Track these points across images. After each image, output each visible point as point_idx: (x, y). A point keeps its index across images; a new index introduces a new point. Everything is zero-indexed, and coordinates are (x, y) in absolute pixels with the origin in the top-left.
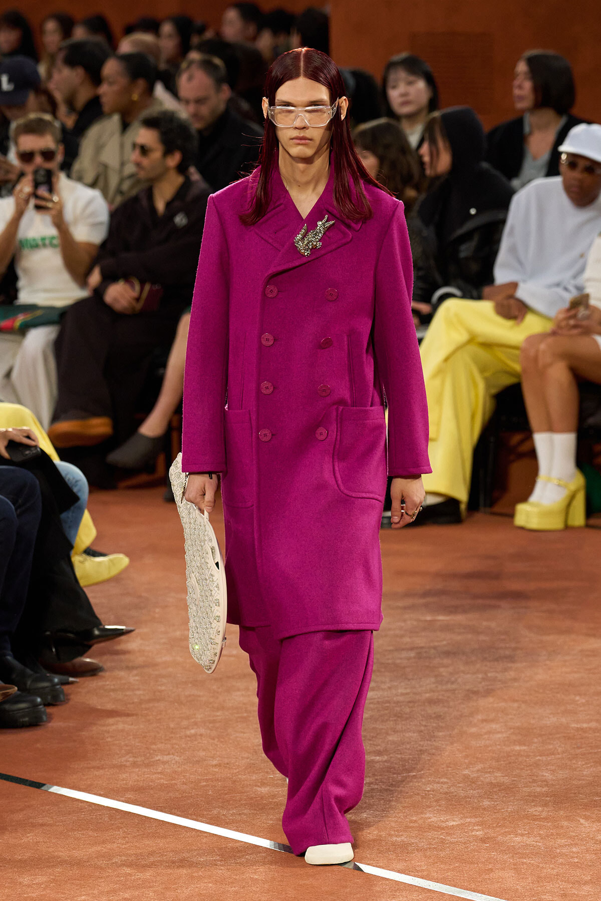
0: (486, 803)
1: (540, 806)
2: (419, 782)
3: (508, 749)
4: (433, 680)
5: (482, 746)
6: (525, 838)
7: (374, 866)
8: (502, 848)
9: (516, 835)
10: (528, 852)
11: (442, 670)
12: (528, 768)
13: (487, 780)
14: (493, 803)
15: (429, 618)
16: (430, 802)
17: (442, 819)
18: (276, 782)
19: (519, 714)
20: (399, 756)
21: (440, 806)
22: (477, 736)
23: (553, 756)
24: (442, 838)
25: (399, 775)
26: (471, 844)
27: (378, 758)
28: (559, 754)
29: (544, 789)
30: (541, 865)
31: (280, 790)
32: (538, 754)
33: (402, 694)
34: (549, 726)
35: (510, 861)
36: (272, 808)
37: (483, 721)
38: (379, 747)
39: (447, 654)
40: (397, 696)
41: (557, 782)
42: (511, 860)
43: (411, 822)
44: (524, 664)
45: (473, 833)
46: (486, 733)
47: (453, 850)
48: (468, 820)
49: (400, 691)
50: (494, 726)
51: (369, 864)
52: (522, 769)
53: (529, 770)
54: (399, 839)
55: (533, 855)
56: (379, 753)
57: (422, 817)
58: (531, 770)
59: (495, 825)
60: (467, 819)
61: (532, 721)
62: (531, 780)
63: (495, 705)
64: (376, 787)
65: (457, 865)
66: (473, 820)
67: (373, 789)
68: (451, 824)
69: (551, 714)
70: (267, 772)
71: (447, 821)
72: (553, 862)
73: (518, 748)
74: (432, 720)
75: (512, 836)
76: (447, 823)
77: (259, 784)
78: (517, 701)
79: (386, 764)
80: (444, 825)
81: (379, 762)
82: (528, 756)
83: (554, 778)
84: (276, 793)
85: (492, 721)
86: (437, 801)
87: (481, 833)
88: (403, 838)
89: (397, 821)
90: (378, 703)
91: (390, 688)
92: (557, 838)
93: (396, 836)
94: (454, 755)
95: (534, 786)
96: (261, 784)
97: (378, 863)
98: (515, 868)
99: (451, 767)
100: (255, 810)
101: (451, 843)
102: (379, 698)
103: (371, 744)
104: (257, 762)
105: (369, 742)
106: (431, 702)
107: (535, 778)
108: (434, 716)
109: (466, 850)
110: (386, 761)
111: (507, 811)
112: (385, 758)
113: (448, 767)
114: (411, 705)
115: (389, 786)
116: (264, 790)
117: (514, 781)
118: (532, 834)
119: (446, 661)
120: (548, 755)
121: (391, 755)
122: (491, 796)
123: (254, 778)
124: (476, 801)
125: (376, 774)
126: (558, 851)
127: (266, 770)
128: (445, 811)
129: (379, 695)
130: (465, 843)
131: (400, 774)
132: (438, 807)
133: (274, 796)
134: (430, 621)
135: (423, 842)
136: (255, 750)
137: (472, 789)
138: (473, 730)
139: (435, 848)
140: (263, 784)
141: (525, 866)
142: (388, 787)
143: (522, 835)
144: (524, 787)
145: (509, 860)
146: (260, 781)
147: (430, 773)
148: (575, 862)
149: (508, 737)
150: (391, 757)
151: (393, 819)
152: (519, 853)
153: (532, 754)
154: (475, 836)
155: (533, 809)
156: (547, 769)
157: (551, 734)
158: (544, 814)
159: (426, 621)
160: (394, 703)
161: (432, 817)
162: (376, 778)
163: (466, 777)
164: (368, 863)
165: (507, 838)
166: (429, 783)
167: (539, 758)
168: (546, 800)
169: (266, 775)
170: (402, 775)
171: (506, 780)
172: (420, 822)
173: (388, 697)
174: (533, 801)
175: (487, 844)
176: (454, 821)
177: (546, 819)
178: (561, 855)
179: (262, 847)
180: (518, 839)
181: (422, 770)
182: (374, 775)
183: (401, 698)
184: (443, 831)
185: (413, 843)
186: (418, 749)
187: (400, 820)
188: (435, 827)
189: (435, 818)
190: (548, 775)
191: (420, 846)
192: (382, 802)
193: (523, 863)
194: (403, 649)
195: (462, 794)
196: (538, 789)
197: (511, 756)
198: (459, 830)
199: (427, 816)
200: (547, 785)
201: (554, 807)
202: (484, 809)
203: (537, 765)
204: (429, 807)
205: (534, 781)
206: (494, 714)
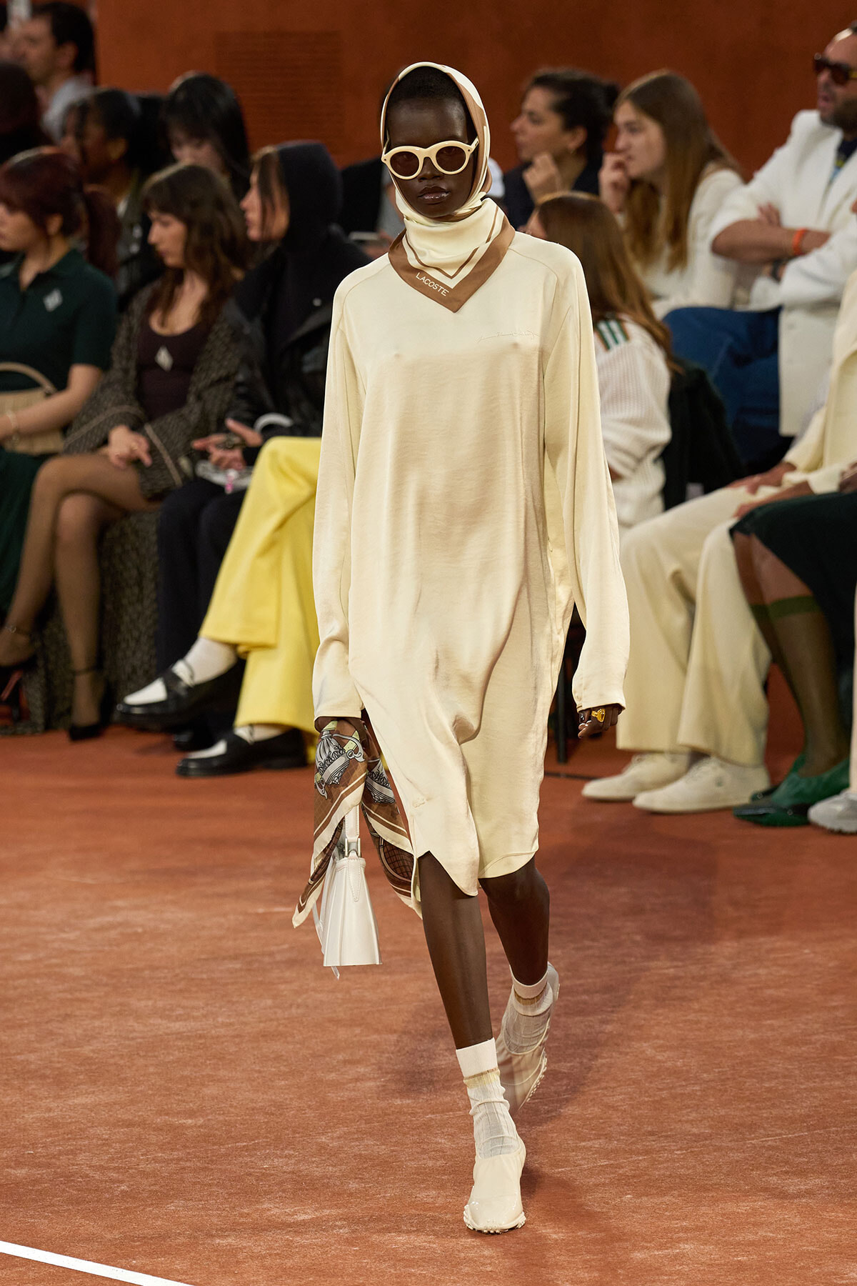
0: (353, 1185)
1: (434, 1189)
2: (252, 1156)
3: (383, 1104)
4: (269, 1002)
5: (345, 1099)
6: (412, 1237)
7: (187, 1283)
8: (377, 1253)
9: (399, 1231)
10: (417, 1257)
11: (282, 987)
12: (414, 1132)
13: (356, 1150)
14: (363, 1185)
15: (261, 910)
16: (270, 1186)
17: (287, 1210)
18: (37, 1161)
19: (399, 1051)
20: (221, 1118)
21: (284, 1191)
22: (337, 1085)
23: (451, 1113)
24: (287, 1240)
25: (221, 1147)
26: (333, 1248)
27: (190, 1121)
28: (460, 1111)
29: (438, 1163)
30: (437, 1277)
31: (44, 1171)
32: (428, 1111)
33: (224, 1025)
34: (444, 1069)
35: (390, 1272)
36: (33, 1200)
37: (345, 1062)
38: (191, 1105)
39: (291, 963)
40: (216, 1027)
41: (457, 1151)
42: (392, 1271)
43: (241, 1215)
44: (406, 976)
45: (335, 1231)
46: (351, 1081)
47: (305, 1256)
48: (327, 1212)
49: (220, 1020)
50: (362, 1070)
51: (179, 1281)
52: (405, 1134)
53: (416, 1134)
54: (223, 1242)
55: (424, 1261)
56: (191, 1114)
57: (258, 1209)
58: (419, 1135)
59: (366, 1219)
60: (325, 1211)
61: (420, 1062)
62: (419, 1150)
63: (364, 1039)
64: (188, 1164)
65: (311, 1279)
66: (334, 1212)
67: (184, 1168)
68: (302, 1218)
69: (446, 1050)
70: (24, 1146)
71: (295, 1213)
72: (455, 1272)
73: (398, 1102)
74: (270, 1063)
75: (393, 1234)
76: (295, 1217)
77: (12, 1164)
78: (395, 1031)
79: (202, 1130)
80: (291, 1220)
81: (192, 1126)
82: (414, 1114)
83: (454, 1146)
84: (39, 1176)
85: (358, 1062)
86: (281, 1183)
87: (346, 1230)
88: (230, 1240)
89: (220, 1215)
90: (189, 1038)
91: (205, 1016)
92: (460, 1236)
93: (220, 1237)
94: (304, 1114)
95: (424, 1159)
96: (15, 1164)
97: (193, 1278)
98: (398, 1283)
99: (299, 1133)
100: (9, 1203)
101: (303, 1246)
102: (189, 1031)
103: (179, 1100)
104: (9, 1130)
105: (176, 1098)
106: (265, 1035)
107: (425, 1147)
108: (272, 1056)
109: (324, 1256)
110: (201, 1126)
111: (384, 1196)
112: (201, 1121)
113: (294, 1132)
114: (237, 1040)
115: (208, 1163)
116: (21, 1173)
117: (393, 1151)
118: (423, 1232)
119: (287, 974)
120: (443, 1112)
121: (209, 1117)
122: (360, 1174)
123: (5, 1155)
124: (338, 1183)
125: (187, 1144)
126: (462, 1255)
127: (22, 1143)
128: (292, 1199)
129: (189, 1028)
130: (322, 1246)
131: (223, 1145)
132: (280, 1193)
133: (36, 1182)
134: (264, 914)
135: (260, 1245)
136: (6, 1112)
137: (332, 1165)
138: (332, 1076)
139: (278, 1254)
140: (19, 1164)
141: (413, 1278)
142: (206, 1165)
143: (408, 1232)
144: (410, 1160)
145: (389, 1270)
146: (14, 1159)
147: (267, 1142)
148: (487, 1271)
149: (384, 1086)
150: (209, 1120)
151: (215, 1212)
152: (403, 1259)
153: (419, 1111)
154: (338, 1235)
155: (424, 1194)
156: (443, 1132)
157: (448, 1081)
158: (440, 1201)
159: (258, 914)
160: (212, 1038)
161: (273, 1209)
162: (188, 1151)
163: (322, 1148)
164: (179, 1278)
165: (386, 1238)
166: (267, 1157)
167: (430, 1116)
168: (443, 1179)
169: (23, 1150)
170: (227, 1146)
171: (383, 1150)
172: (256, 1216)
173: (203, 1030)
174: (423, 1181)
175: (356, 1246)
176: (305, 1213)
177: (443, 1207)
178: (467, 1262)
179: (18, 1257)
180: (402, 1238)
181: (257, 1138)
182: (185, 1147)
183: (223, 1031)
184: (289, 1229)
185: (245, 1248)
186: (249, 1106)
187: (224, 1213)
188: (277, 1223)
189: (277, 1210)
190: (444, 1142)
191: (255, 1251)
192: (198, 1186)
193: (411, 1275)
194: (224, 958)
195: (317, 1172)
196: (430, 1163)
197: (389, 1115)
198: (314, 1228)
199: (265, 1206)
200: (443, 1157)
201: (454, 1190)
202: (351, 1195)
203: (427, 1126)
204: (266, 1193)
205: (424, 1151)
206: (361, 1053)
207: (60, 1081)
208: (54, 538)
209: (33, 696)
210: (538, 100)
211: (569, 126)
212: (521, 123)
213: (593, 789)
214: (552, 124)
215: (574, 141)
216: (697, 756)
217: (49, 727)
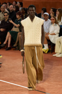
207: (18, 73)
208: (19, 37)
209: (17, 48)
210: (51, 10)
211: (53, 12)
212: (50, 11)
213: (54, 55)
214: (52, 11)
215: (54, 13)
216: (60, 53)
217: (18, 50)
